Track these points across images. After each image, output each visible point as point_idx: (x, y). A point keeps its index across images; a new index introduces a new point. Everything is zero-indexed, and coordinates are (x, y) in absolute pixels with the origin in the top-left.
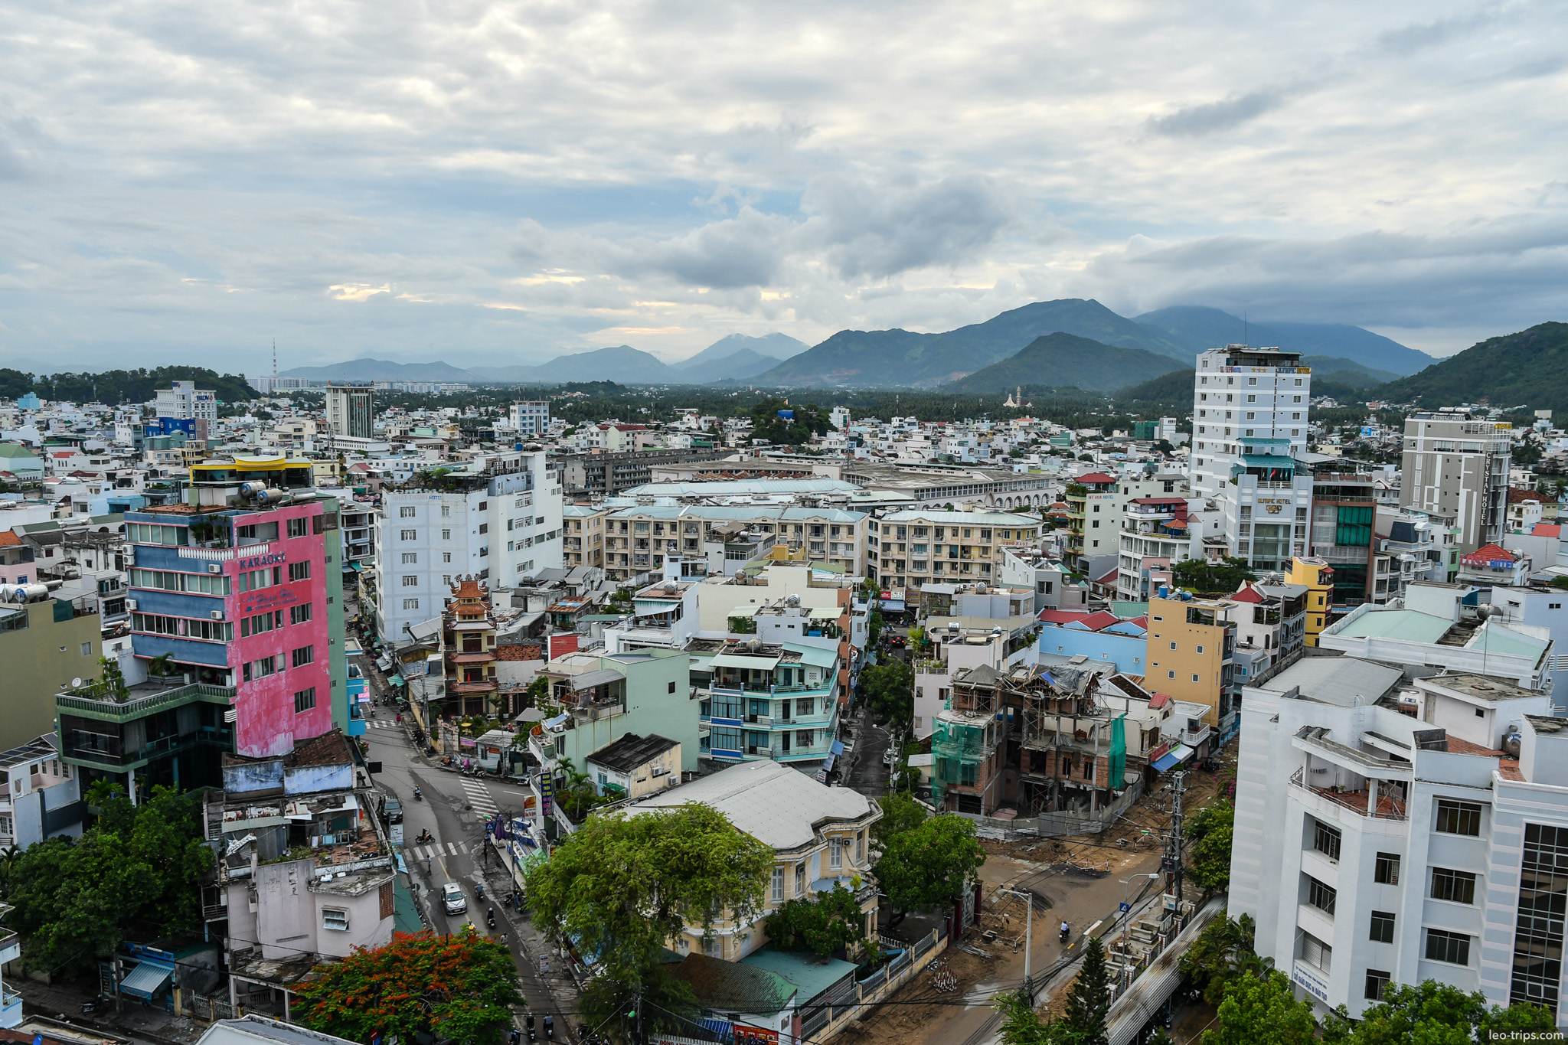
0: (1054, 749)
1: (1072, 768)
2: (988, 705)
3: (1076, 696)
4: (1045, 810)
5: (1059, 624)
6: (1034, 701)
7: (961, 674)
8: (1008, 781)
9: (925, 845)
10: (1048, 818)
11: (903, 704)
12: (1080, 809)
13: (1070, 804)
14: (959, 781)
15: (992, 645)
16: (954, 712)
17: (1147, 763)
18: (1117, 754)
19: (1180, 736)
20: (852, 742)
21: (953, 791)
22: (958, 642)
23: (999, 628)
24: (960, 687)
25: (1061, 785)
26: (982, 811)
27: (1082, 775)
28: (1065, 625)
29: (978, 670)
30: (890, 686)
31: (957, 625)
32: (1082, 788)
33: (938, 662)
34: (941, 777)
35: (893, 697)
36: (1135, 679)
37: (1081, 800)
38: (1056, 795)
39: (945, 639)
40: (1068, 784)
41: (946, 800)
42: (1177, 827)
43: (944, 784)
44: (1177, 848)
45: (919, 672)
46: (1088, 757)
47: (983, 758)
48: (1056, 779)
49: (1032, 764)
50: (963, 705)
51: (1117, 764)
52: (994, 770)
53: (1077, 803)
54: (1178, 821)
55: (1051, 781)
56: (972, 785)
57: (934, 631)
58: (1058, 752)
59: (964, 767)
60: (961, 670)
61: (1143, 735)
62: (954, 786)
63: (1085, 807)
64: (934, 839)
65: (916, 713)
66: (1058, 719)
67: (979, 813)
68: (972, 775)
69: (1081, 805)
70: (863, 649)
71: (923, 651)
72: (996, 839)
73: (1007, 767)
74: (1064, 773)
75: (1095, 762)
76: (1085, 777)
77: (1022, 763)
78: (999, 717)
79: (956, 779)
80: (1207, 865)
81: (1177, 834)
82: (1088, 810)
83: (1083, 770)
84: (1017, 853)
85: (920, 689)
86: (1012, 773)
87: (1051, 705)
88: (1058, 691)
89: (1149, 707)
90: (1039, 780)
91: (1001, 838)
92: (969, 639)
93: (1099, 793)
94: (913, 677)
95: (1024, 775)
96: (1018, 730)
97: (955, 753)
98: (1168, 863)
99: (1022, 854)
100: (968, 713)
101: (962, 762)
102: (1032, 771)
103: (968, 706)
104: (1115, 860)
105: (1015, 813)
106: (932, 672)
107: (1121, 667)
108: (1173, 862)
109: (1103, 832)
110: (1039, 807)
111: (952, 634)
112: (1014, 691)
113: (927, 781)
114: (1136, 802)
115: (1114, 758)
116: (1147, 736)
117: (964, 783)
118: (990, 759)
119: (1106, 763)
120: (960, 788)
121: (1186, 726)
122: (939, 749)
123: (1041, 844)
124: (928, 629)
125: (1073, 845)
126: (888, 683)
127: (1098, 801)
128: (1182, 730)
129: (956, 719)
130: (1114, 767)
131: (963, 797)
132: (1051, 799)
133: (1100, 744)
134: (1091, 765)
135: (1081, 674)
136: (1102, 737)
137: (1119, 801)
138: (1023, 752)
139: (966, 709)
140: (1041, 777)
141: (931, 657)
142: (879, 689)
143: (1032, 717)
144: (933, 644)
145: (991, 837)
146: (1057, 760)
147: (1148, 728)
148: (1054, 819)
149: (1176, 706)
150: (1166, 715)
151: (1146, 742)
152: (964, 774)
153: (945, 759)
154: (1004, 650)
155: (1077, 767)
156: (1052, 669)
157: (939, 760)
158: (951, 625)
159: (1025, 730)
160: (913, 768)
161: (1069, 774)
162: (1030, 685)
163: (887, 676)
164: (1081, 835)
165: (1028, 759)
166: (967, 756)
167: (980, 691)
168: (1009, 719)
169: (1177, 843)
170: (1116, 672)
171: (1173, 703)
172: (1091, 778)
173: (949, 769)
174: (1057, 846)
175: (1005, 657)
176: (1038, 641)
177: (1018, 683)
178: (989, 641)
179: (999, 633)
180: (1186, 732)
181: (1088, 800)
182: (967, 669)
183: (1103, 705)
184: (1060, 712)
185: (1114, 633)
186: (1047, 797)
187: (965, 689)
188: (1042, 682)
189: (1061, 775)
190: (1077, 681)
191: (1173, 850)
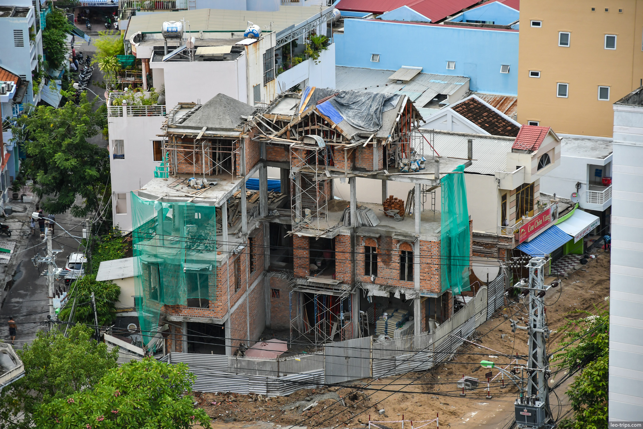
0: (346, 232)
1: (380, 264)
2: (227, 165)
3: (379, 141)
4: (337, 338)
5: (375, 13)
6: (309, 152)
7: (182, 114)
8: (275, 293)
9: (96, 416)
10: (341, 352)
11: (92, 172)
12: (398, 332)
13: (380, 324)
14: (183, 301)
15: (241, 60)
16: (171, 180)
17: (512, 245)
18: (454, 234)
19: (574, 195)
20: (10, 246)
21: (174, 318)
22: (183, 56)
23: (256, 28)
24: (178, 137)
25: (363, 293)
26: (228, 350)
27: (396, 273)
28: (386, 15)
29: (210, 104)
30: (67, 141)
31: (177, 26)
32: (397, 295)
33: (147, 95)
34: (154, 296)
35: (73, 162)
36: (501, 102)
37: (399, 316)
38: (356, 311)
39: (159, 52)
40: (375, 291)
41: (165, 334)
42: (539, 350)
43: (159, 308)
44: (540, 387)
45: (114, 114)
46: (406, 243)
47: (223, 257)
48: (354, 283)
49: (312, 261)
50: (185, 168)
51: (456, 252)
52: (246, 275)
53: (393, 322)
54: (539, 342)
55: (346, 287)
56: (205, 304)
57: (141, 38)
58: (354, 239)
59: (191, 276)
60: (182, 106)
61: (504, 198)
62: (176, 308)
63: (405, 327)
64: (113, 404)
65: (116, 186)
66: (352, 180)
67: (222, 351)
68: (205, 286)
69: (400, 325)
70: (29, 78)
71: (123, 75)
72: (251, 395)
73: (271, 269)
74: (367, 273)
75: (416, 252)
76: (402, 278)
77: (296, 262)
78: (252, 185)
79: (177, 297)
80: (593, 413)
81: (539, 364)
82: (410, 331)
83: (397, 266)
84: (288, 415)
85: (120, 143)
86: (280, 278)
87: (337, 157)
88: (348, 132)
89: (514, 150)
90: (327, 287)
91: (261, 391)
92: (201, 51)
93: (427, 302)
94: (103, 124)
95: (300, 281)
96: (286, 205)
97: (174, 251)
98: (525, 413)
99: (298, 417)
100: (193, 181)
101: (186, 267)
102: (312, 273)
103: (194, 169)
104: (453, 413)
105: (282, 347)
106: (138, 112)
107: (479, 83)
108: (533, 411)
109: (437, 368)
110: (329, 333)
111: (171, 43)
112: (274, 137)
113: (131, 304)
114: (497, 313)
115: (449, 240)
116: (511, 200)
117: (193, 303)
118: (236, 258)
119: (435, 251)
120: (186, 312)
121: (584, 178)
122: (147, 248)
123: (327, 397)
124: (130, 37)
125: (383, 395)
126: (64, 137)
127: (427, 317)
128: (579, 185)
129: (173, 193)
130: (449, 257)
131: (193, 327)
132: (348, 318)
133: (424, 219)
134: (411, 254)
135: (387, 101)
136: (428, 206)
137: (463, 314)
138: (296, 242)
139: (190, 174)
140: (328, 281)
141: (136, 86)
142: (48, 149)
143: (306, 180)
144: (139, 61)
145: (244, 391)
146: (353, 253)
147: (511, 185)
148: (350, 353)
149: (563, 143)
150: (545, 160)
151: (511, 211)
152: (192, 288)
153: (157, 265)
154: (267, 66)
155: (387, 262)
156: (338, 95)
157: (148, 266)
158: (167, 26)
159: (298, 203)
160: (106, 284)
161: (375, 272)
162: (300, 125)
163: (63, 124)
164: (400, 376)
165: (305, 253)
166: (195, 255)
167: (214, 141)
168: (272, 186)
169: (540, 378)
170: (470, 92)
171: (557, 141)
172: (411, 278)
173: (165, 280)
174: (354, 398)
175: (268, 79)
176: (332, 48)
177: (279, 124)
178: (236, 51)
179: (255, 36)
180: (585, 188)
181: (409, 317)
182: (193, 104)
183: (428, 152)
184: (354, 168)
185: (470, 23)
186: (342, 316)
187: (187, 140)
188: (320, 119)
189: (361, 276)
190: (380, 112)
191: (534, 391)
